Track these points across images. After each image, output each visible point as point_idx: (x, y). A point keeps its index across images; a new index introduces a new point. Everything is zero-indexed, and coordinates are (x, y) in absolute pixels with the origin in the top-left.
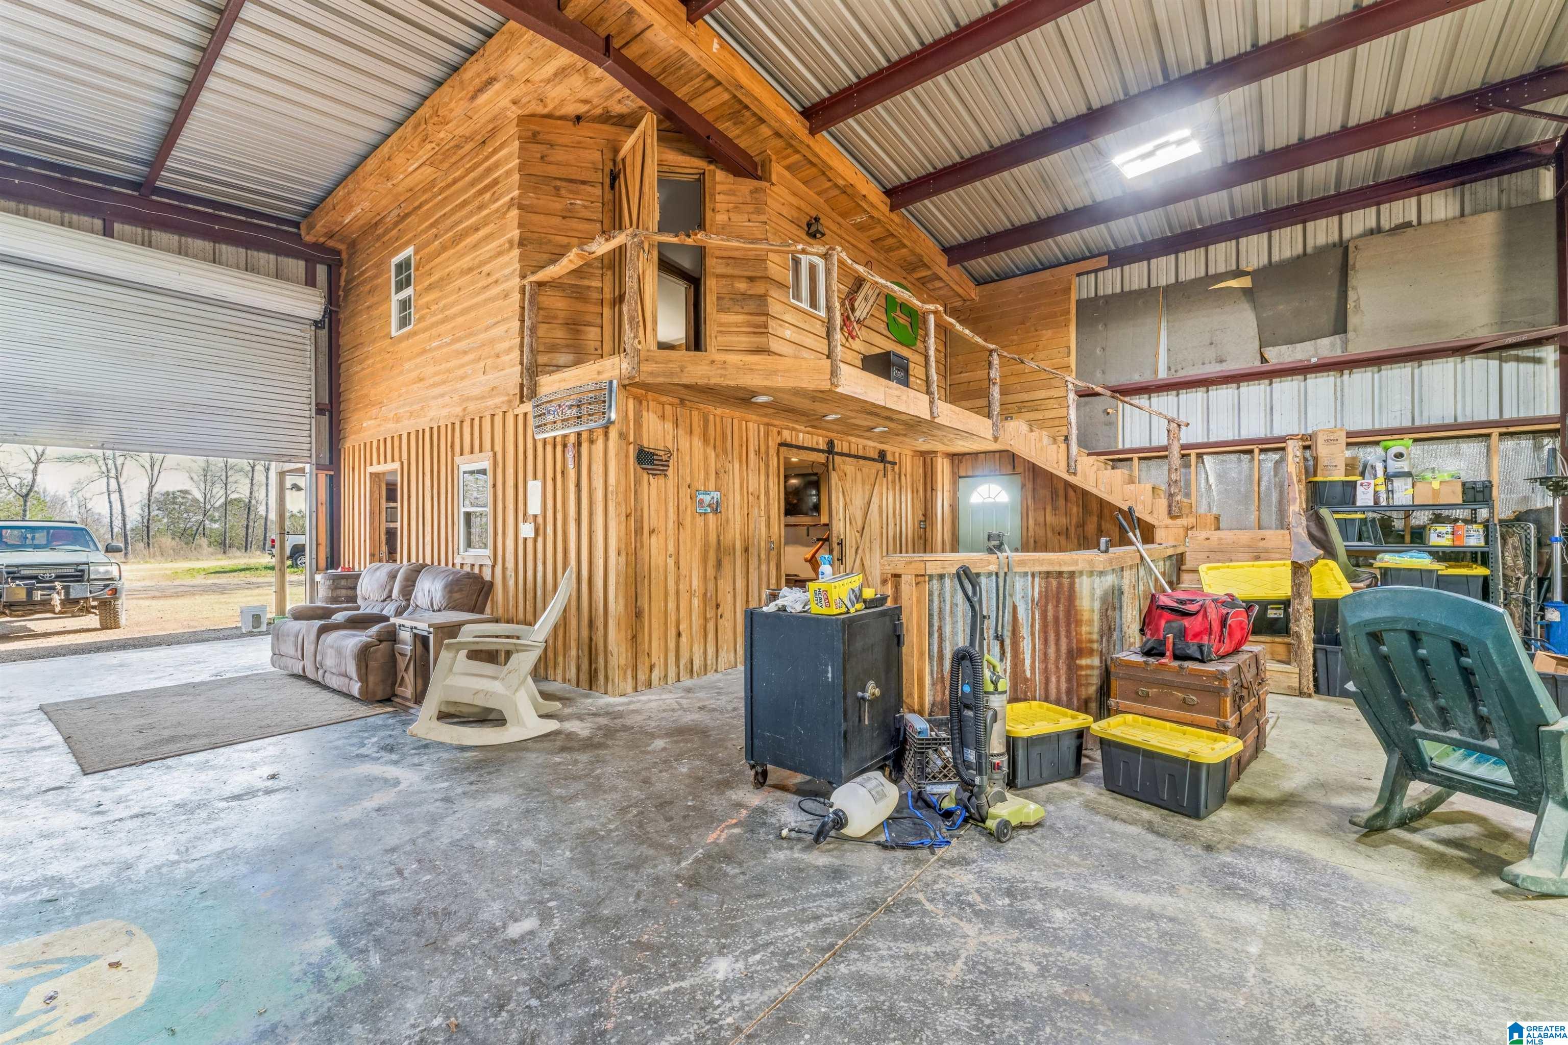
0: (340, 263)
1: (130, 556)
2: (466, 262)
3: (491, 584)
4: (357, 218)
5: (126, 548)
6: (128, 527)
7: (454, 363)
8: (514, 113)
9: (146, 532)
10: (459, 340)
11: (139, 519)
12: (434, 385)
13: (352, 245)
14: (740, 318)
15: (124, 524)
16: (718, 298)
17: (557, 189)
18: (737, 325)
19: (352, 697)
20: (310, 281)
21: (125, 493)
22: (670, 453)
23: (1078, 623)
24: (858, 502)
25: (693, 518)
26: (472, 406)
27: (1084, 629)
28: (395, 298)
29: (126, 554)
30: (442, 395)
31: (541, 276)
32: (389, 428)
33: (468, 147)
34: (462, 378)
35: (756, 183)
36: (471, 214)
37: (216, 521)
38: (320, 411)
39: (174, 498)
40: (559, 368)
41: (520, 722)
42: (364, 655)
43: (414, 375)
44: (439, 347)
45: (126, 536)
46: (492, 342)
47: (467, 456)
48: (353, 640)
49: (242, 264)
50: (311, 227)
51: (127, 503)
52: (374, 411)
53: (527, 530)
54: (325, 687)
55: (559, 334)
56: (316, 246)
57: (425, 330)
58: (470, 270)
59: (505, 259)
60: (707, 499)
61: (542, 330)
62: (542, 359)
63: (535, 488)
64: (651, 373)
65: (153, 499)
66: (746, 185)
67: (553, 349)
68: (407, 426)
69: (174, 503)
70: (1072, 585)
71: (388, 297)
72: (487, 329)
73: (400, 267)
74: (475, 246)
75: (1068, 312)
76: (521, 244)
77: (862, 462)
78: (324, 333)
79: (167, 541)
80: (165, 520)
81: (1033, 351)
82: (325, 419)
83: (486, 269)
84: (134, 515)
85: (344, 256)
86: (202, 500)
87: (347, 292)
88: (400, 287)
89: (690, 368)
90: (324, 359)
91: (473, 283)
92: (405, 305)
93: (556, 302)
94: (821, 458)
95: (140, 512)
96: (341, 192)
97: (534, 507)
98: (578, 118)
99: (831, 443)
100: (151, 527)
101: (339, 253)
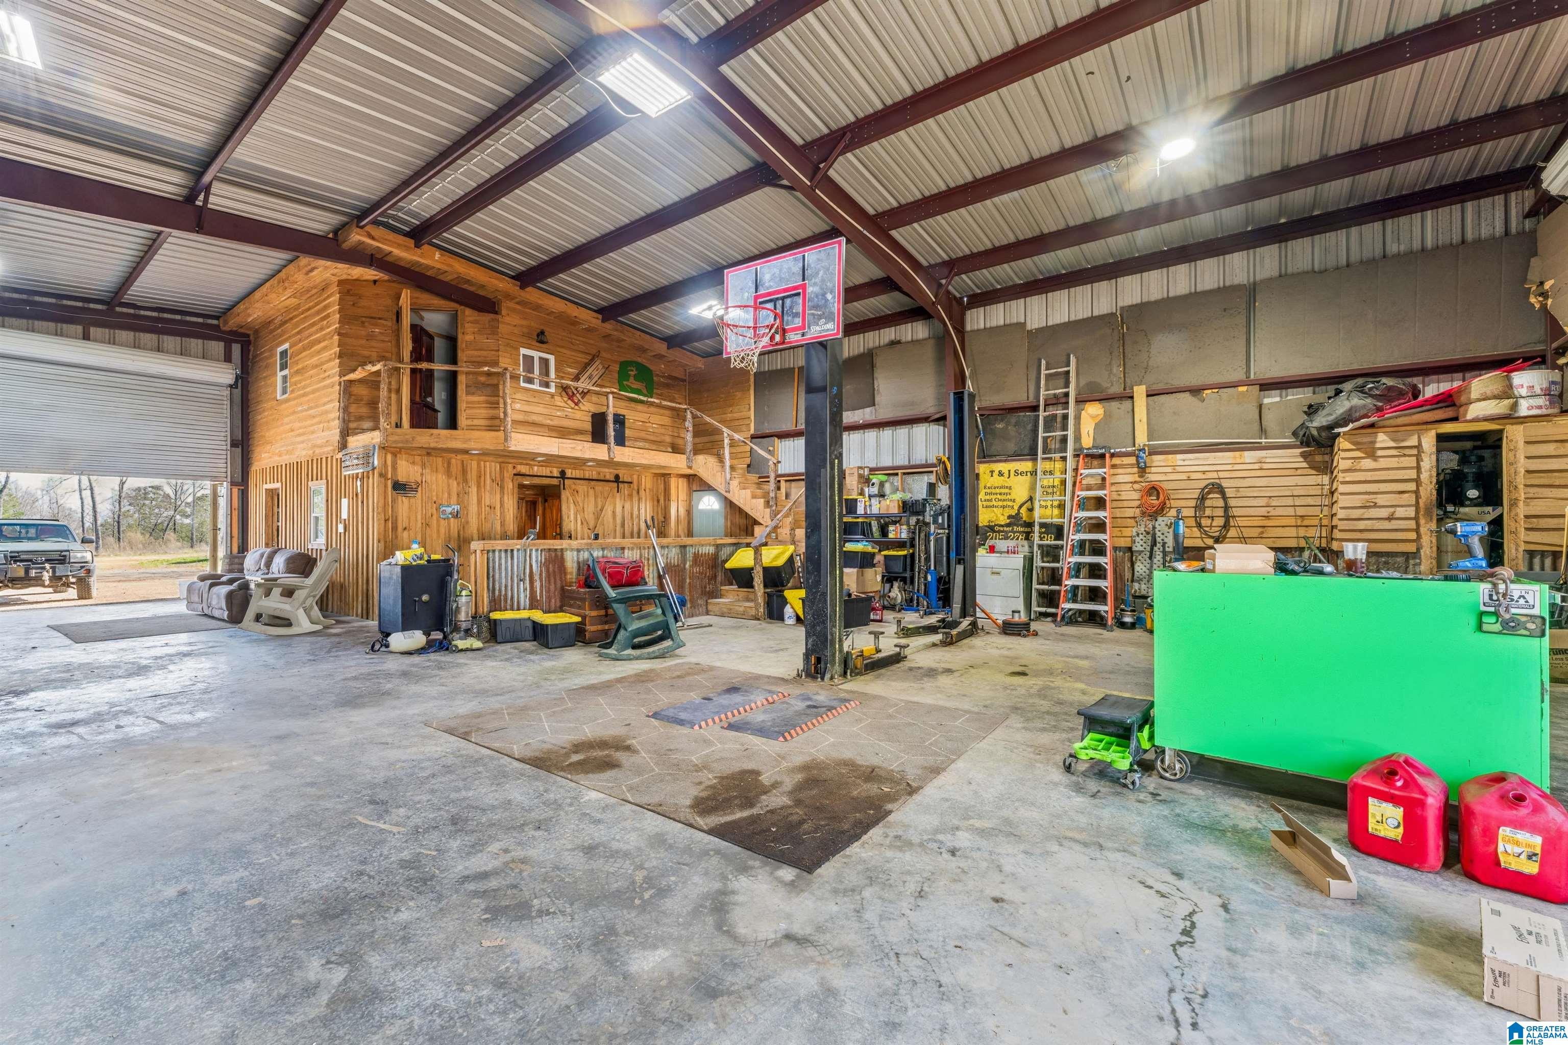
0: (249, 342)
1: (101, 549)
2: (314, 360)
3: (316, 560)
4: (255, 319)
5: (98, 538)
6: (99, 523)
7: (309, 422)
8: (335, 279)
9: (117, 529)
10: (311, 408)
11: (111, 514)
12: (299, 435)
13: (257, 332)
14: (482, 398)
15: (95, 520)
16: (467, 386)
17: (363, 323)
18: (479, 402)
19: (223, 620)
20: (228, 359)
21: (96, 490)
22: (418, 485)
23: (565, 574)
24: (590, 508)
25: (438, 521)
26: (318, 451)
27: (569, 577)
28: (280, 374)
29: (97, 548)
30: (303, 442)
31: (352, 376)
32: (276, 460)
33: (314, 291)
34: (313, 432)
35: (492, 316)
36: (317, 332)
37: (187, 517)
38: (234, 444)
39: (145, 494)
40: (364, 431)
41: (299, 625)
42: (230, 596)
43: (288, 427)
44: (302, 411)
45: (97, 531)
46: (327, 412)
47: (315, 482)
48: (224, 590)
49: (178, 350)
50: (226, 322)
51: (98, 499)
52: (268, 447)
53: (341, 528)
54: (213, 617)
55: (364, 410)
56: (231, 332)
57: (295, 399)
58: (317, 366)
59: (332, 364)
60: (449, 510)
61: (353, 408)
62: (352, 425)
63: (345, 502)
64: (395, 442)
65: (123, 495)
66: (486, 318)
67: (360, 418)
68: (286, 459)
69: (145, 499)
70: (562, 555)
71: (275, 374)
72: (324, 404)
73: (282, 353)
74: (319, 352)
75: (749, 380)
76: (340, 357)
77: (593, 483)
78: (237, 392)
79: (137, 536)
80: (136, 515)
81: (731, 406)
82: (239, 450)
83: (325, 367)
84: (105, 511)
85: (252, 338)
86: (173, 496)
87: (254, 363)
88: (281, 370)
89: (418, 438)
90: (237, 409)
91: (318, 374)
92: (285, 377)
93: (363, 391)
94: (555, 482)
95: (111, 507)
96: (241, 306)
97: (344, 515)
98: (375, 282)
99: (563, 473)
100: (122, 522)
101: (248, 336)
